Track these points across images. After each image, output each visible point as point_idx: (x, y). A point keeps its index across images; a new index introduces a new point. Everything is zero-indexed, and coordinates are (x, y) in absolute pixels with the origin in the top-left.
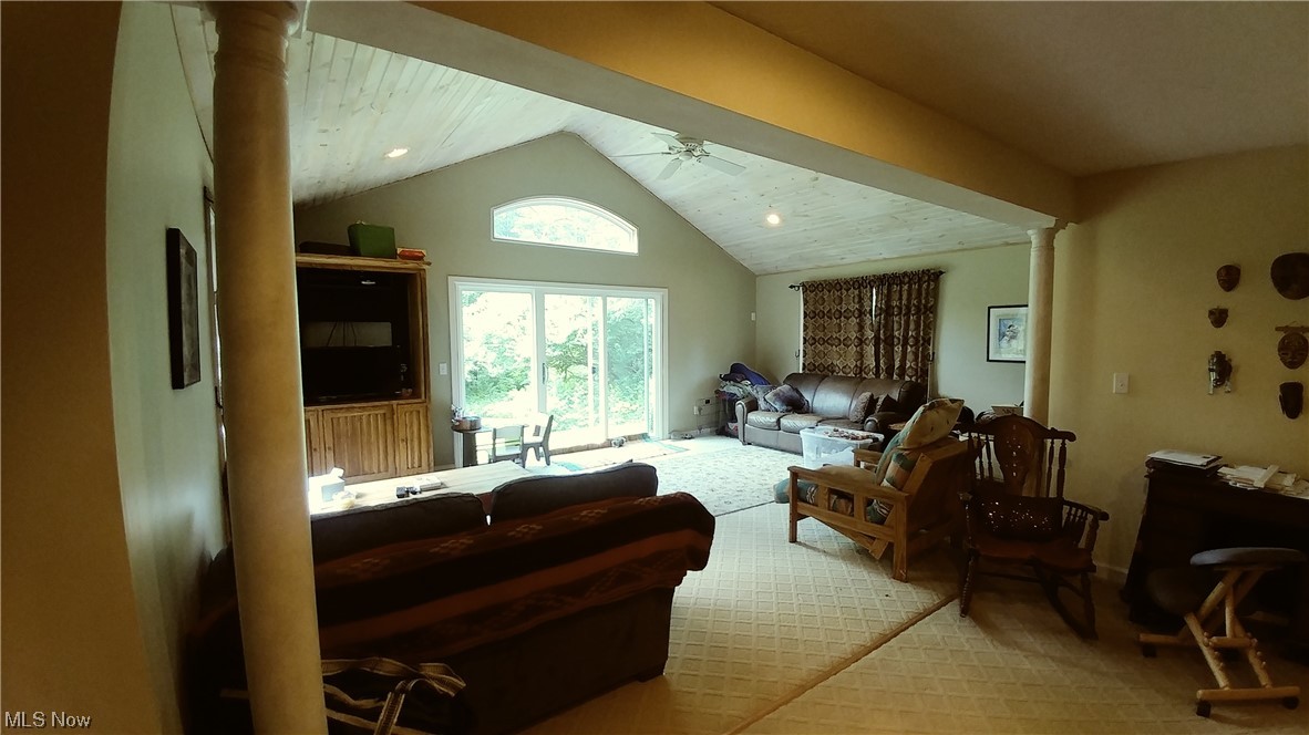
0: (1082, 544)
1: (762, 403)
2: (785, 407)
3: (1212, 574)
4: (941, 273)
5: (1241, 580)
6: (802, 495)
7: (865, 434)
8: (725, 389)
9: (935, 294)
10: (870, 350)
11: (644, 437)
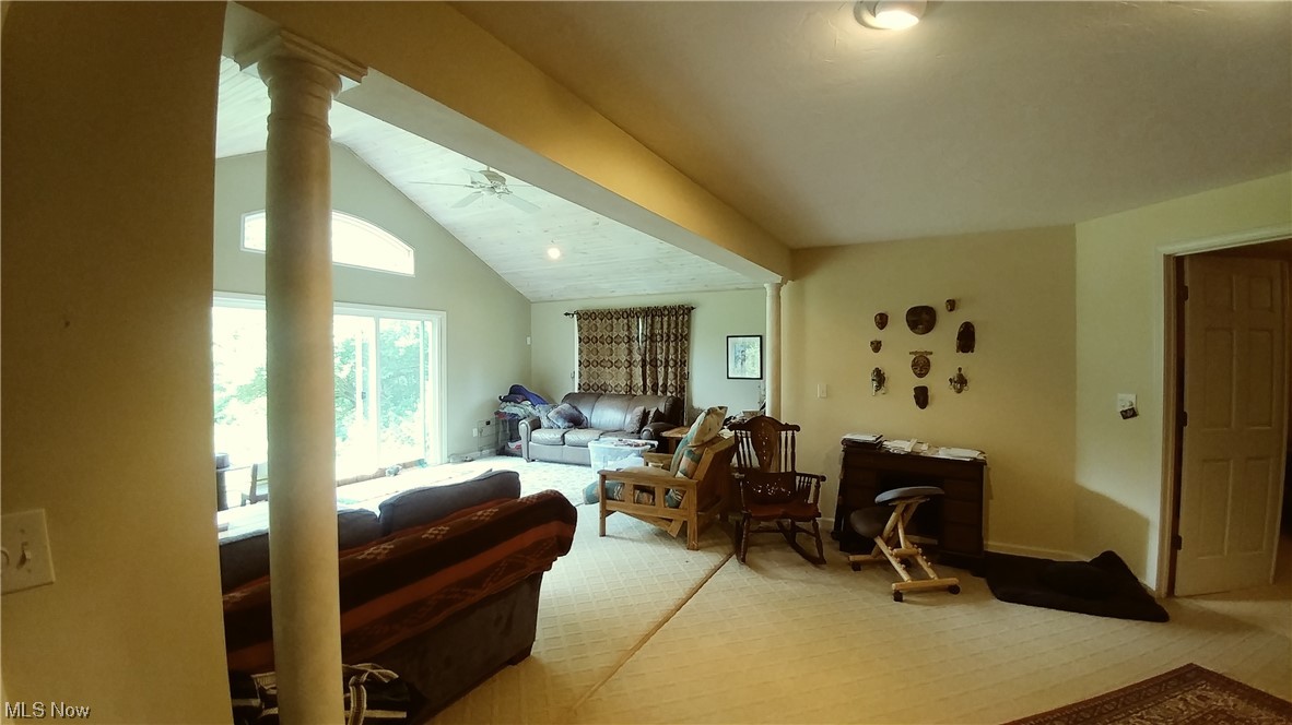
0: (811, 501)
1: (544, 422)
2: (567, 424)
3: (887, 508)
4: (693, 308)
5: (907, 508)
6: (610, 495)
7: (644, 442)
8: (505, 410)
9: (688, 324)
10: (638, 371)
11: (420, 463)
